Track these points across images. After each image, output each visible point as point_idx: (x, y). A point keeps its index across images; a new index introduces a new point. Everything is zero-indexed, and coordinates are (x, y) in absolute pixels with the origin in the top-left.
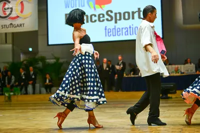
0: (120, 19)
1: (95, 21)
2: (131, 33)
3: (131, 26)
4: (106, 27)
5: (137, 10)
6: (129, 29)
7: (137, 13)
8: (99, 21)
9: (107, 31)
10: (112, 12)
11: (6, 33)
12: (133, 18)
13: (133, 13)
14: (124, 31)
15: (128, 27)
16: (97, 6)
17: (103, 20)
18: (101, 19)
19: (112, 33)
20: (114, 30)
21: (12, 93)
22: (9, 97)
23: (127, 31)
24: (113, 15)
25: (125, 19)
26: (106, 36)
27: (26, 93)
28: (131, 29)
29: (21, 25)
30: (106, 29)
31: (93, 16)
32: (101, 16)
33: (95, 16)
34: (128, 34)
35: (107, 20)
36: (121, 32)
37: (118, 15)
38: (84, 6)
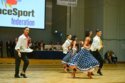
0: (21, 15)
1: (6, 14)
2: (28, 24)
3: (28, 20)
4: (12, 18)
5: (32, 11)
6: (26, 21)
7: (32, 13)
8: (9, 14)
9: (13, 21)
10: (17, 10)
12: (29, 16)
13: (29, 12)
14: (23, 22)
15: (26, 20)
16: (8, 5)
17: (11, 14)
18: (10, 13)
19: (16, 23)
20: (17, 21)
23: (25, 23)
24: (17, 11)
25: (24, 15)
26: (12, 24)
28: (28, 22)
30: (12, 20)
31: (5, 11)
32: (10, 11)
33: (6, 10)
34: (25, 25)
35: (14, 14)
36: (21, 23)
37: (20, 12)
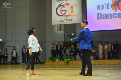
11: (60, 25)
21: (69, 60)
22: (68, 62)
27: (75, 60)
29: (71, 20)
38: (109, 8)
